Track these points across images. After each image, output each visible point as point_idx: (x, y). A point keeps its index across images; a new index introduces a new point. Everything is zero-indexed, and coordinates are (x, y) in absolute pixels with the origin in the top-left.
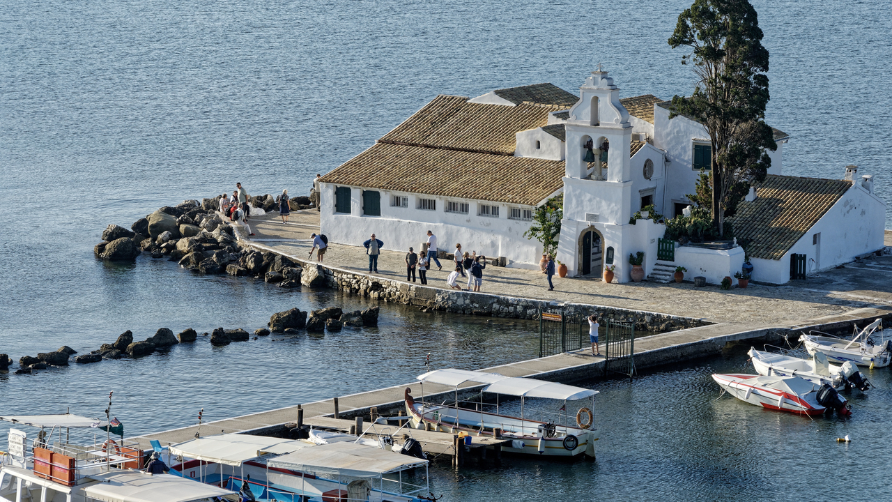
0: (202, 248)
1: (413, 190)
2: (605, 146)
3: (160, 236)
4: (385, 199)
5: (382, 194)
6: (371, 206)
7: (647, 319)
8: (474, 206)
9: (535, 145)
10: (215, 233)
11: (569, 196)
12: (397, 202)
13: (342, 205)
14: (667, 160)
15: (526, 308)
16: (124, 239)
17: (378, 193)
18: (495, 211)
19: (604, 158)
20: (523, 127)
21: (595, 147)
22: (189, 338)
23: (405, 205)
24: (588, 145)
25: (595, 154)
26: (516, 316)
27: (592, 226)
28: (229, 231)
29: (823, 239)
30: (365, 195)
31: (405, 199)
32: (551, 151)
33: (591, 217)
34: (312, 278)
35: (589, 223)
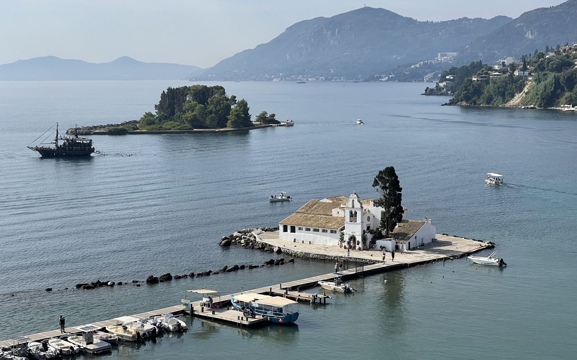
0: (247, 243)
1: (304, 226)
2: (356, 213)
3: (237, 239)
4: (297, 229)
5: (296, 227)
6: (293, 230)
7: (368, 260)
8: (321, 230)
9: (337, 213)
10: (251, 238)
11: (346, 227)
12: (300, 229)
13: (285, 230)
14: (374, 216)
15: (334, 258)
16: (227, 240)
17: (295, 227)
18: (327, 231)
19: (356, 216)
20: (334, 208)
21: (353, 213)
22: (243, 267)
23: (302, 230)
24: (351, 213)
25: (353, 215)
26: (332, 260)
27: (353, 235)
28: (255, 237)
29: (417, 237)
30: (291, 227)
31: (302, 228)
32: (342, 214)
33: (352, 232)
34: (277, 250)
35: (352, 234)
